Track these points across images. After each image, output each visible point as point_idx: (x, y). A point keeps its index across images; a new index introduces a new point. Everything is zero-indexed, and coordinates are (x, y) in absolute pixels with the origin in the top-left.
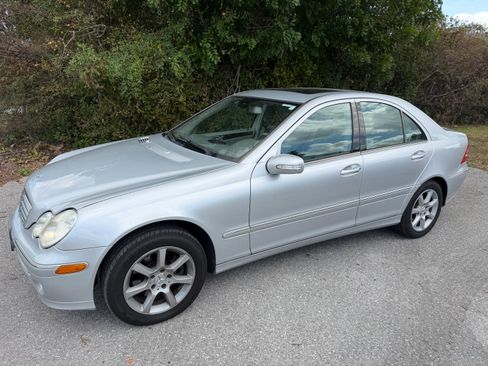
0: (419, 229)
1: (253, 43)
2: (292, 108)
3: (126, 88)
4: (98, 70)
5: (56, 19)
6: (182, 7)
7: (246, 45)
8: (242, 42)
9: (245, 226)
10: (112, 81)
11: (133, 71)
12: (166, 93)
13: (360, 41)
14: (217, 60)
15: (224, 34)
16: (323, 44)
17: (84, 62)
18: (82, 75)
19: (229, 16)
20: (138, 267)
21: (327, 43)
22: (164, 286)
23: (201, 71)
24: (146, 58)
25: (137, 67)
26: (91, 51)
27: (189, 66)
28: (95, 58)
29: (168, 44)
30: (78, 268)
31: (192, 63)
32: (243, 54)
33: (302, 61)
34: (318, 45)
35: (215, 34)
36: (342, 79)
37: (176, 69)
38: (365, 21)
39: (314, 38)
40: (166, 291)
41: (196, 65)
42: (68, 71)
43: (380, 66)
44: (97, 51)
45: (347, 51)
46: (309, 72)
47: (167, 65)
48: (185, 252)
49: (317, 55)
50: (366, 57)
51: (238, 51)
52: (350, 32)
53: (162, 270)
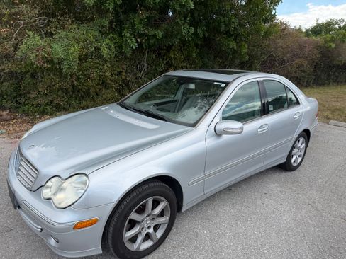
0: (295, 165)
1: (160, 34)
2: (223, 85)
3: (67, 66)
4: (45, 52)
5: (7, 12)
6: (110, 6)
7: (155, 36)
8: (152, 33)
9: (202, 175)
10: (56, 61)
11: (72, 54)
12: (96, 69)
13: (228, 33)
14: (135, 46)
15: (139, 27)
16: (204, 35)
17: (33, 46)
18: (32, 56)
19: (143, 14)
20: (134, 216)
21: (207, 35)
22: (149, 227)
23: (122, 53)
24: (81, 43)
25: (75, 50)
26: (37, 38)
27: (113, 50)
28: (42, 43)
29: (97, 33)
30: (91, 223)
31: (115, 47)
32: (152, 42)
33: (189, 47)
34: (202, 36)
35: (133, 27)
36: (214, 59)
37: (105, 52)
38: (233, 20)
39: (199, 31)
40: (151, 230)
41: (118, 49)
42: (19, 53)
43: (240, 50)
44: (42, 38)
45: (220, 40)
46: (194, 55)
47: (97, 49)
48: (164, 199)
49: (199, 43)
50: (233, 45)
51: (149, 39)
52: (223, 27)
53: (149, 215)
